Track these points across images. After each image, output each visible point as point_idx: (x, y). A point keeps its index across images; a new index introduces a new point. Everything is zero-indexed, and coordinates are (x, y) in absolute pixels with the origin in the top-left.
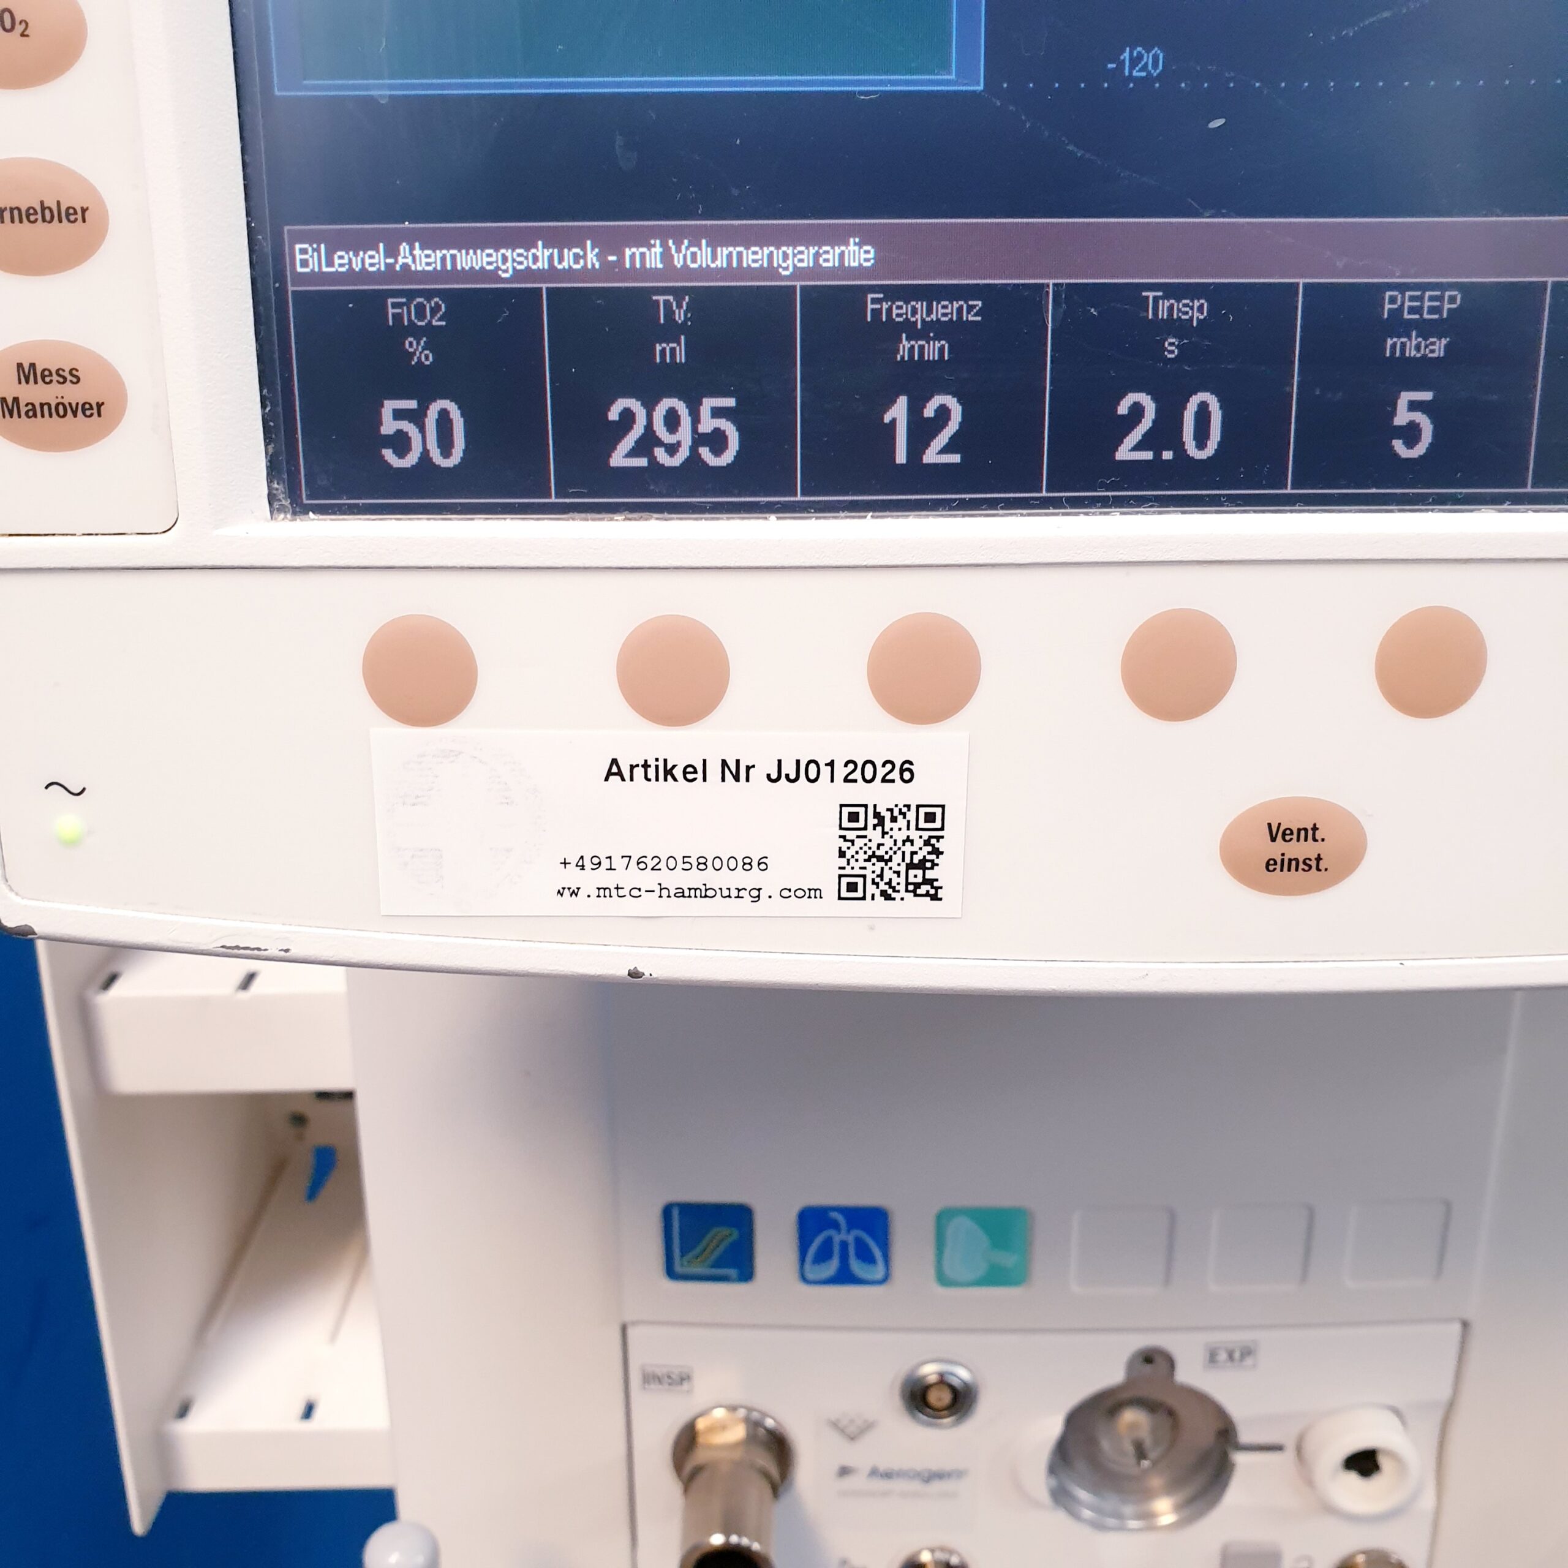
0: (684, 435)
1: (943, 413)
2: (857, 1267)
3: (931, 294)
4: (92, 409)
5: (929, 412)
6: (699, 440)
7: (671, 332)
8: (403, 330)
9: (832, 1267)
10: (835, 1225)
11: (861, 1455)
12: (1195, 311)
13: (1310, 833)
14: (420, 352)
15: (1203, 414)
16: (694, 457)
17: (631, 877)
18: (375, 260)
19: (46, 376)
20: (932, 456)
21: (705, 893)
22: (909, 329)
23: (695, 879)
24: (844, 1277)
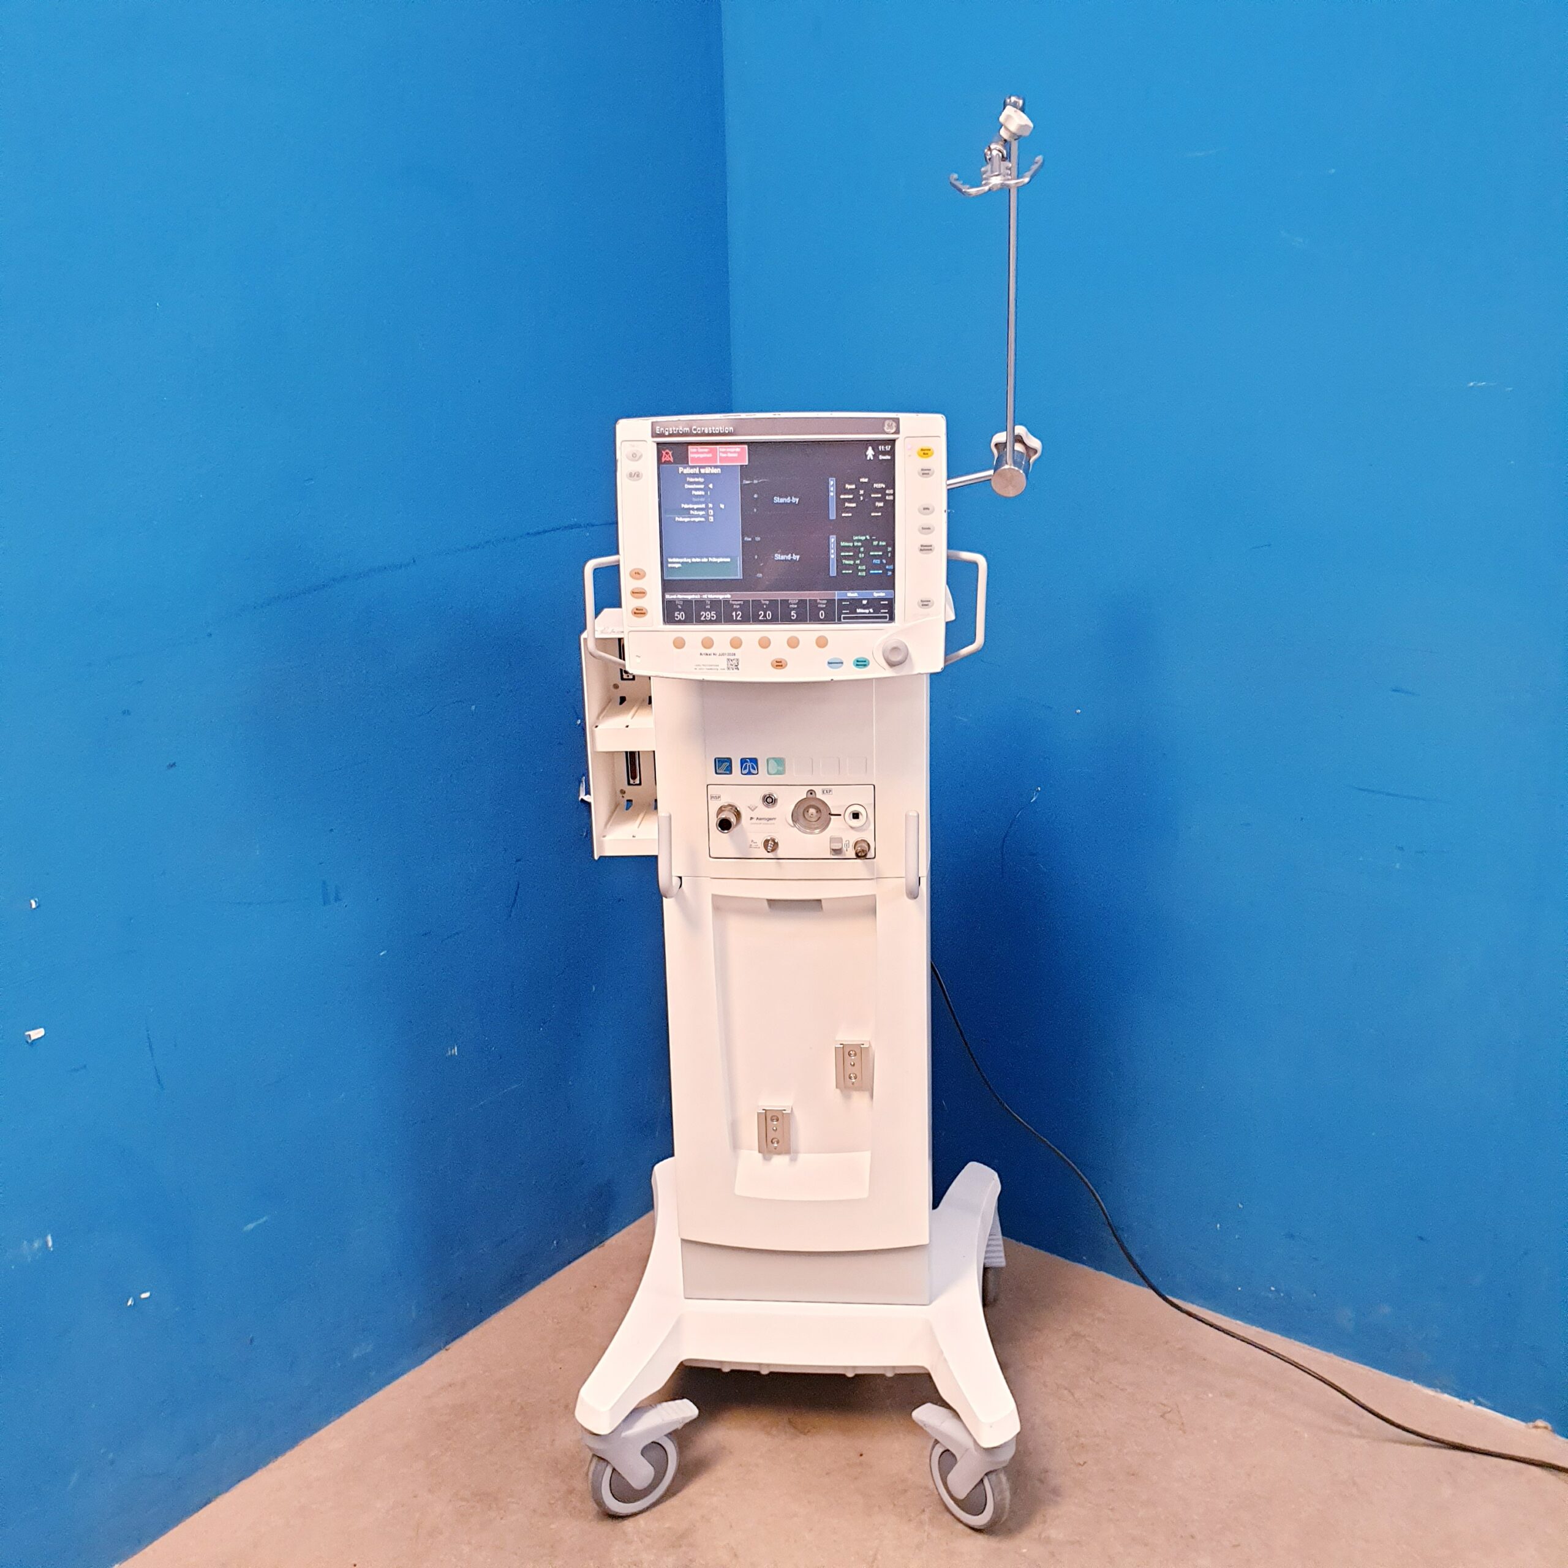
0: (709, 616)
1: (739, 614)
2: (752, 771)
3: (737, 601)
4: (644, 613)
5: (738, 613)
6: (711, 616)
7: (708, 605)
8: (678, 604)
9: (746, 771)
10: (747, 762)
11: (755, 814)
12: (767, 602)
13: (781, 662)
14: (680, 607)
15: (769, 614)
16: (711, 619)
17: (703, 667)
18: (675, 597)
19: (640, 610)
20: (738, 618)
21: (711, 669)
22: (735, 604)
23: (711, 667)
24: (749, 773)
